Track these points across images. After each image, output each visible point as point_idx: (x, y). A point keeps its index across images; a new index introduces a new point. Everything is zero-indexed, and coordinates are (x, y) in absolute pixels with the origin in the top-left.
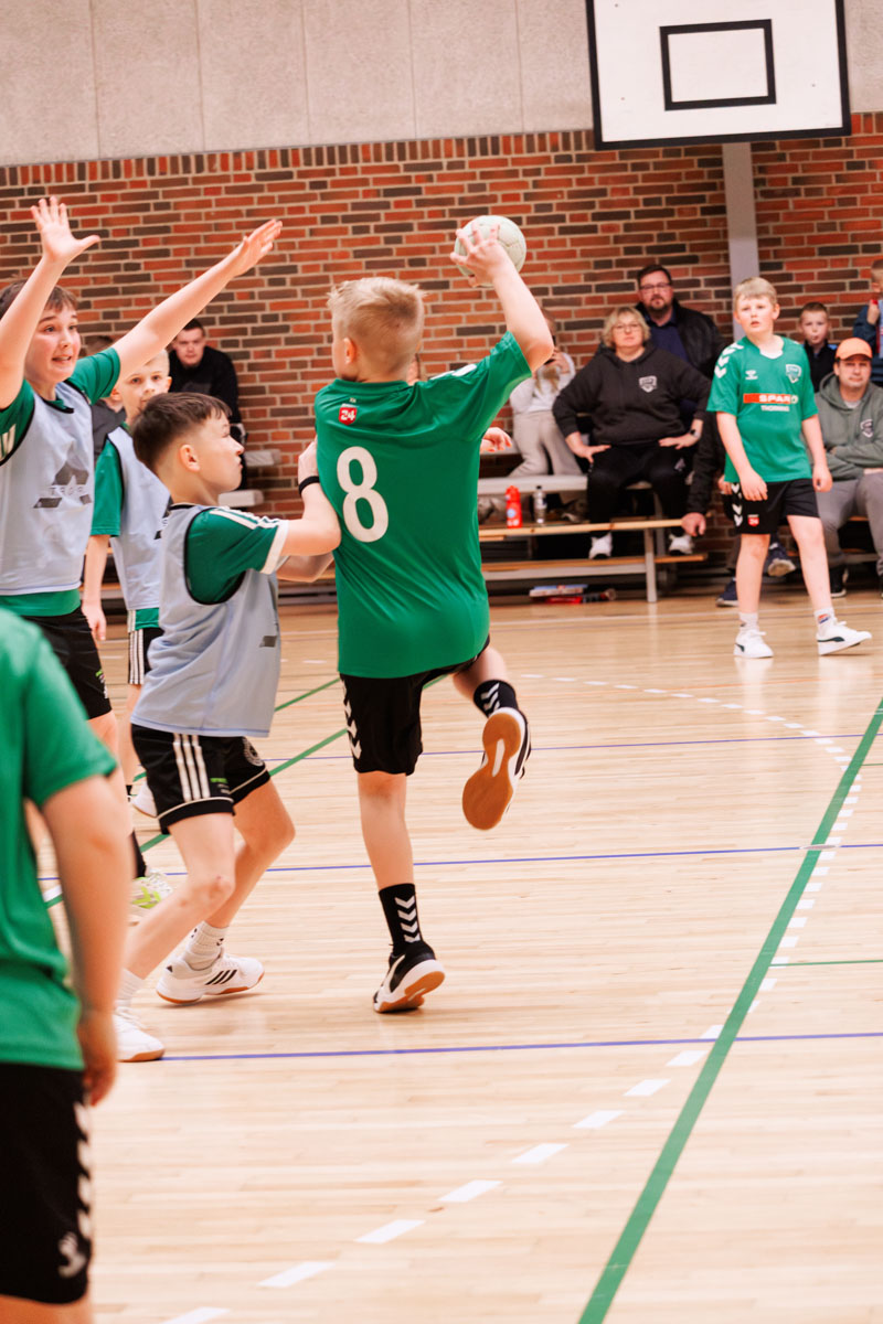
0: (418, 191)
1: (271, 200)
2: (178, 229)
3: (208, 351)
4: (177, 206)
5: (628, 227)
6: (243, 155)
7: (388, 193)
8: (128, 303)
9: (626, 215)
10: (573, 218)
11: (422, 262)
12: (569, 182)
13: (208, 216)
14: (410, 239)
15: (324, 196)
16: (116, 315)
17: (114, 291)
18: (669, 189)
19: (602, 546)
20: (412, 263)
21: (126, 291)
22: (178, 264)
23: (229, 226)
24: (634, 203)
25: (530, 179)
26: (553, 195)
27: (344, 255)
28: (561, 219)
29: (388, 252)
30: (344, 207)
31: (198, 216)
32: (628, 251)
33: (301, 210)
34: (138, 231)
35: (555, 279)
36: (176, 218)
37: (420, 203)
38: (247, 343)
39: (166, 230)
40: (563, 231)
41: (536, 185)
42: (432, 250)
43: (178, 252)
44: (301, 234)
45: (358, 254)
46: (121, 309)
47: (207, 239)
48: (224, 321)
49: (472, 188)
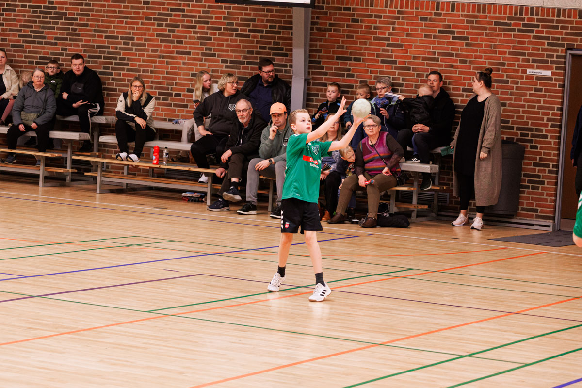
0: (183, 10)
2: (93, 15)
3: (86, 68)
4: (94, 5)
5: (262, 37)
7: (172, 10)
8: (71, 45)
9: (261, 32)
10: (241, 30)
11: (181, 42)
12: (241, 14)
13: (104, 10)
14: (178, 31)
15: (148, 8)
16: (66, 50)
17: (66, 39)
18: (280, 22)
20: (178, 42)
21: (71, 39)
22: (90, 31)
23: (111, 17)
24: (266, 26)
25: (226, 11)
26: (234, 19)
27: (152, 35)
28: (236, 30)
29: (169, 36)
30: (154, 14)
31: (100, 11)
32: (261, 48)
33: (139, 13)
34: (78, 14)
35: (231, 56)
36: (92, 10)
37: (184, 16)
38: (113, 69)
39: (88, 15)
40: (237, 35)
41: (229, 13)
42: (186, 37)
43: (91, 25)
44: (138, 24)
45: (158, 35)
46: (68, 47)
47: (103, 21)
48: (105, 58)
49: (204, 12)
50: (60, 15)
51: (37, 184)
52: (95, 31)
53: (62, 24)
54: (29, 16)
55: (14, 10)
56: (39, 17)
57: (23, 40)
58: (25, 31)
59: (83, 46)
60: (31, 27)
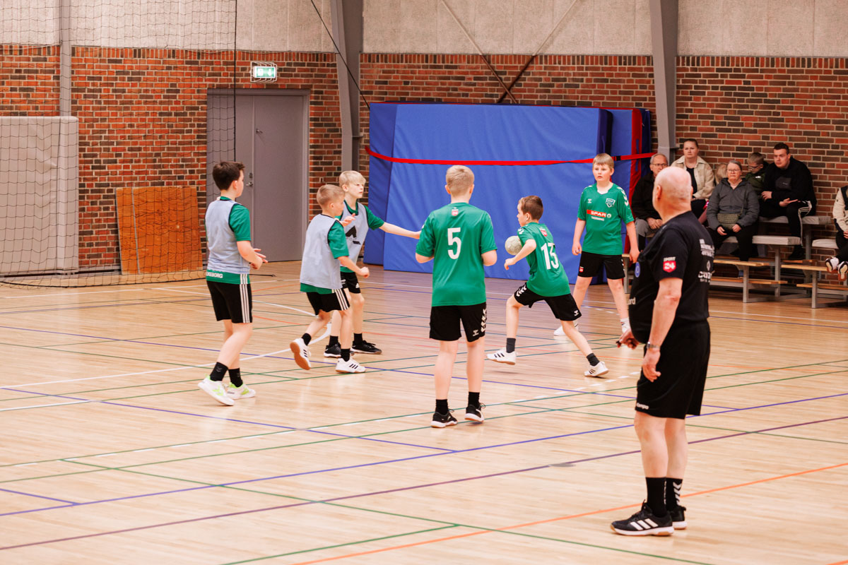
1: (839, 85)
2: (798, 96)
4: (799, 84)
6: (829, 60)
8: (773, 133)
13: (811, 90)
16: (767, 138)
17: (767, 126)
21: (773, 126)
22: (796, 114)
31: (806, 90)
34: (781, 96)
36: (797, 90)
38: (825, 159)
39: (792, 96)
43: (798, 108)
46: (770, 135)
47: (810, 103)
48: (815, 146)
50: (759, 97)
51: (741, 299)
52: (802, 114)
53: (762, 107)
54: (722, 100)
55: (704, 93)
56: (734, 100)
57: (717, 128)
58: (717, 118)
59: (788, 133)
60: (725, 112)
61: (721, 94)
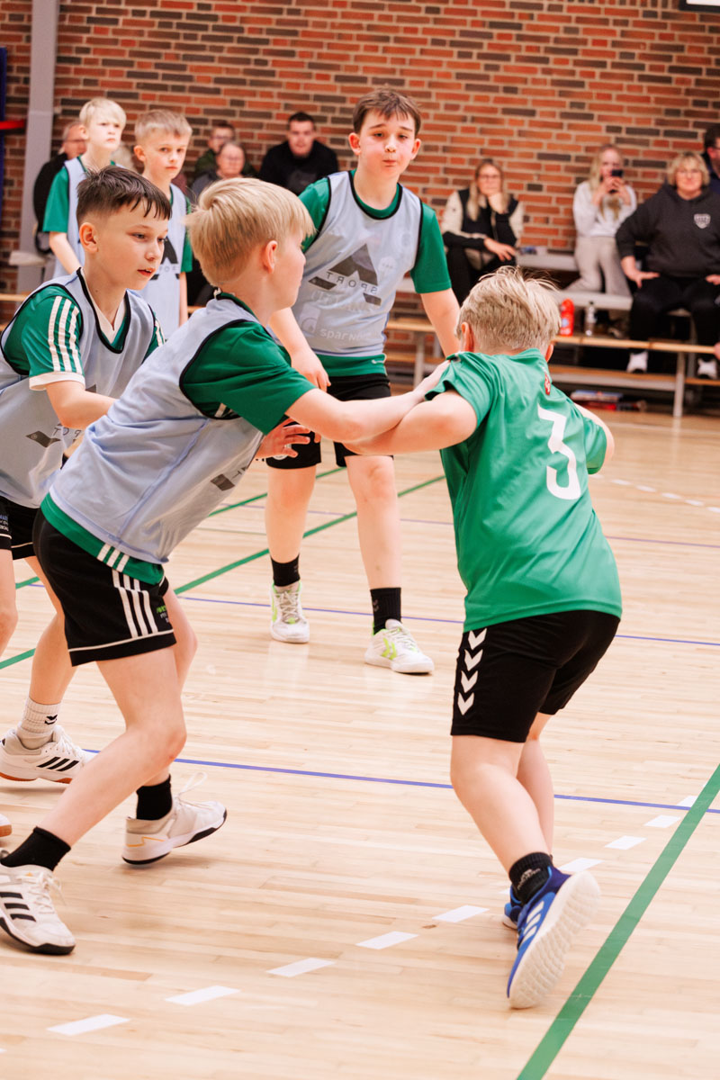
0: (519, 27)
1: (389, 18)
2: (305, 34)
3: (317, 145)
4: (308, 13)
5: (698, 82)
7: (493, 25)
8: (253, 94)
9: (698, 71)
10: (652, 68)
11: (514, 90)
12: (651, 36)
13: (333, 26)
14: (507, 69)
15: (437, 21)
16: (241, 103)
17: (242, 82)
19: (639, 361)
20: (507, 90)
21: (253, 83)
22: (301, 65)
23: (350, 37)
24: (708, 61)
25: (618, 29)
26: (637, 46)
27: (447, 75)
28: (641, 67)
29: (486, 78)
30: (452, 33)
31: (323, 25)
32: (696, 103)
33: (415, 30)
34: (270, 32)
35: (629, 120)
36: (305, 24)
37: (520, 38)
39: (295, 33)
40: (642, 78)
41: (624, 34)
42: (525, 81)
44: (412, 52)
45: (459, 76)
46: (247, 99)
47: (330, 46)
48: (335, 120)
49: (567, 30)
50: (226, 33)
52: (312, 66)
53: (232, 50)
54: (152, 34)
55: (115, 22)
56: (176, 36)
57: (138, 84)
58: (141, 65)
59: (281, 96)
60: (157, 56)
61: (151, 24)
